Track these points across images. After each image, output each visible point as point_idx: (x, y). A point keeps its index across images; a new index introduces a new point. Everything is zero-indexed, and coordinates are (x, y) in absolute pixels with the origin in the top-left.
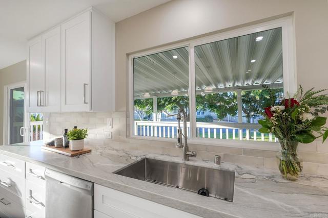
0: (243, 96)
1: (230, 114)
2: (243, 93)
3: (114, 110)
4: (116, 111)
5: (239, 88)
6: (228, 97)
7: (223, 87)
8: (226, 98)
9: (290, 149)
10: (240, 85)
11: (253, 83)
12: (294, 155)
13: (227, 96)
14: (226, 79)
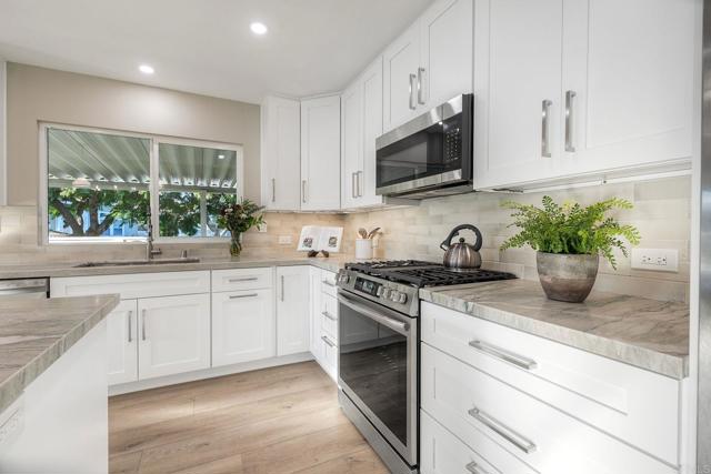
0: (209, 201)
1: (184, 231)
2: (208, 196)
3: (5, 203)
4: (8, 205)
5: (202, 189)
6: (182, 199)
7: (180, 184)
8: (179, 202)
9: (236, 236)
10: (205, 185)
11: (221, 184)
12: (238, 241)
13: (180, 198)
14: (185, 174)
